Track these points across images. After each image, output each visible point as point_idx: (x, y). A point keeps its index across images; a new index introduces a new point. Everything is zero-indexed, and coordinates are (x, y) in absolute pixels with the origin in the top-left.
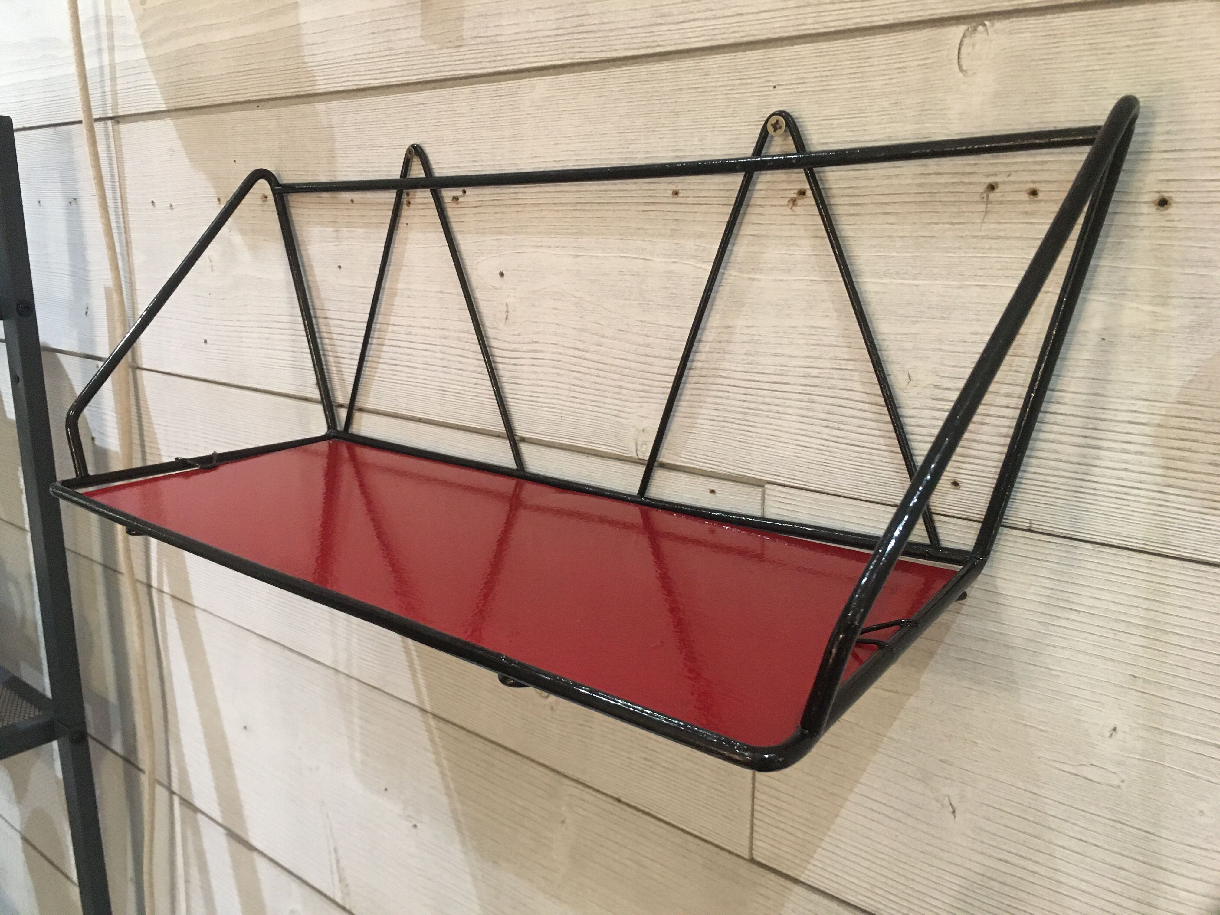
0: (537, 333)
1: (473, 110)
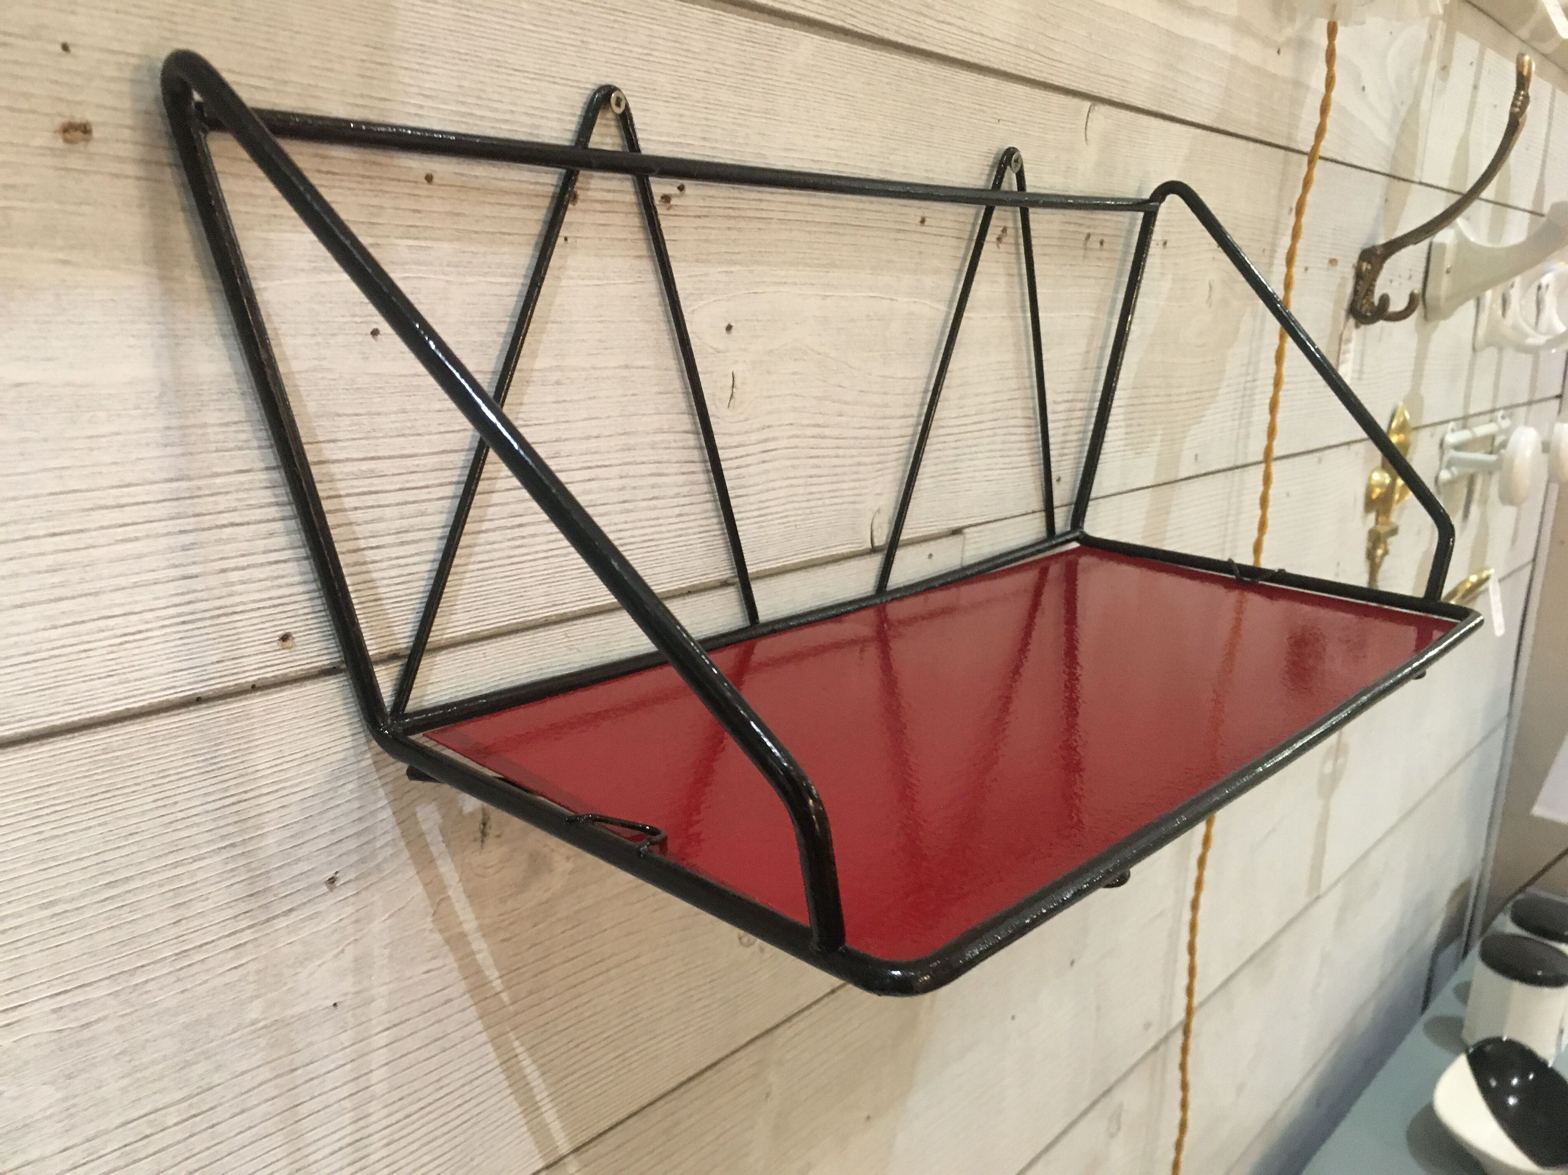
0: (770, 413)
1: (708, 52)
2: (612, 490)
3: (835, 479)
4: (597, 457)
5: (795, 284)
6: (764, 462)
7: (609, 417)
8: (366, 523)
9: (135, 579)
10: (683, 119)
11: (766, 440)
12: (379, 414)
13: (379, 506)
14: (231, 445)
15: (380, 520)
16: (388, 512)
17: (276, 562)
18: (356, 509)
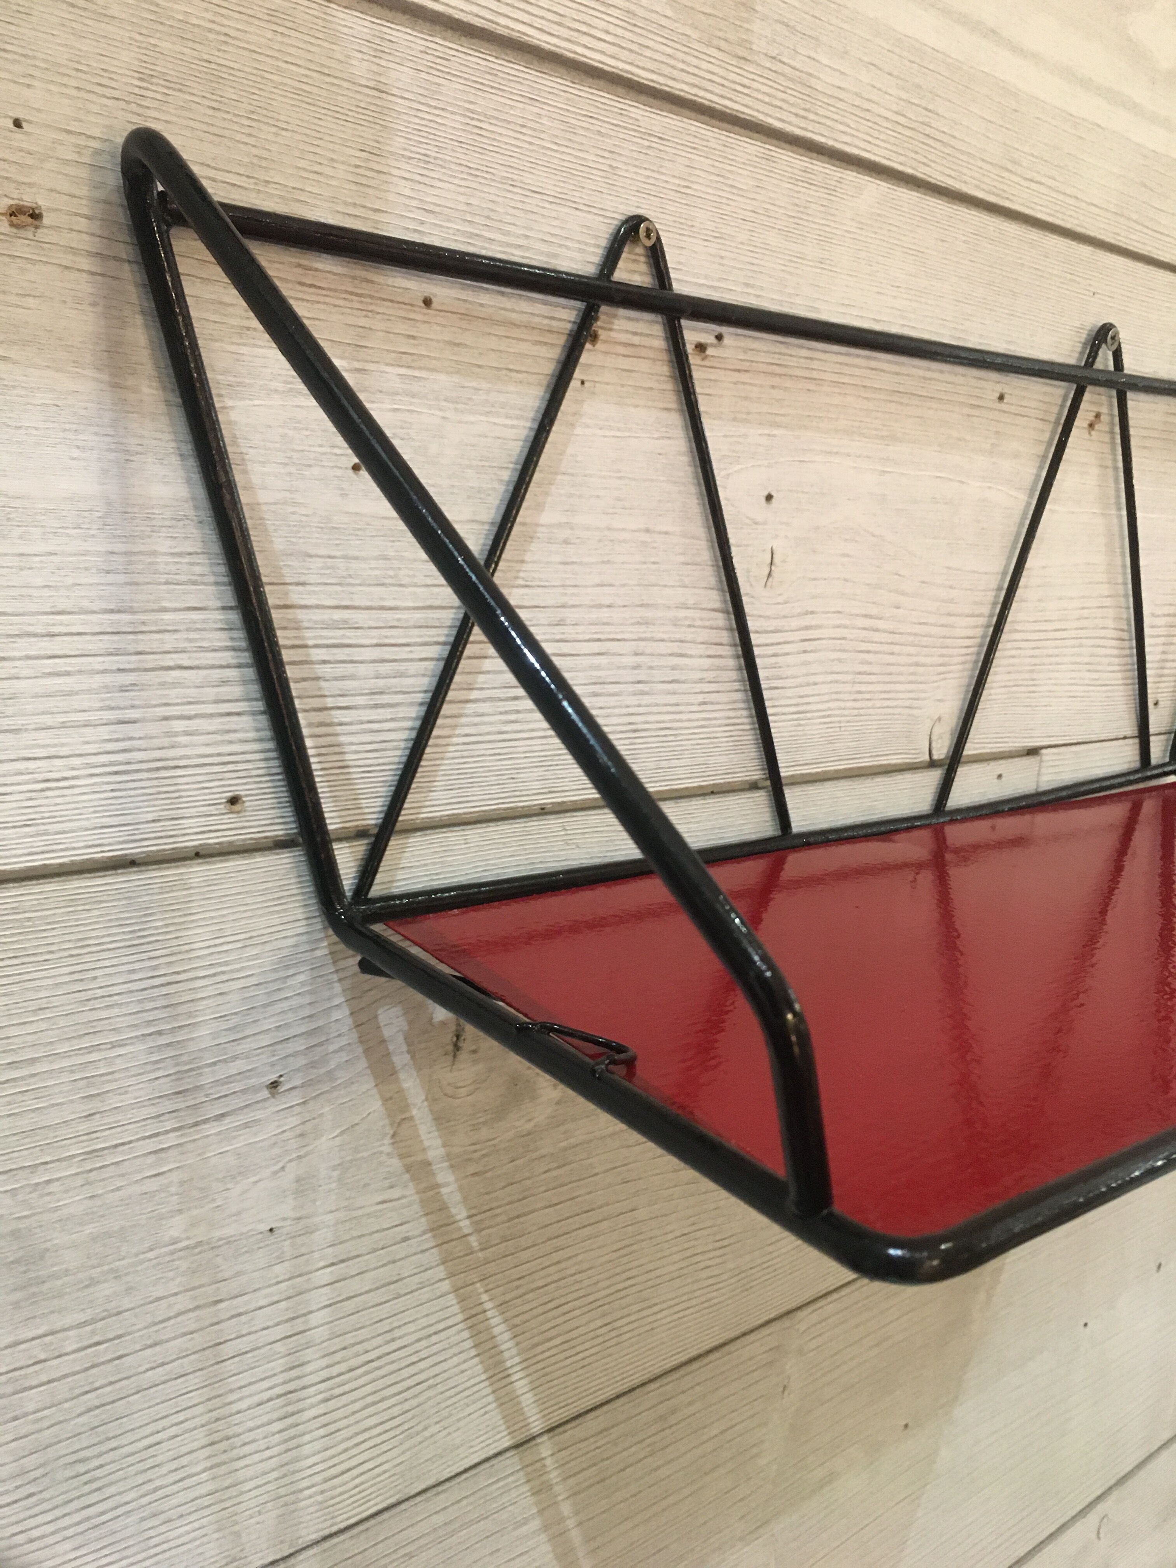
0: (814, 597)
1: (759, 190)
2: (625, 668)
3: (888, 678)
4: (607, 628)
5: (849, 455)
6: (805, 652)
7: (623, 585)
8: (336, 679)
9: (61, 718)
10: (725, 262)
11: (807, 628)
12: (356, 558)
13: (352, 662)
14: (184, 578)
15: (352, 677)
16: (362, 669)
17: (229, 714)
18: (324, 662)
